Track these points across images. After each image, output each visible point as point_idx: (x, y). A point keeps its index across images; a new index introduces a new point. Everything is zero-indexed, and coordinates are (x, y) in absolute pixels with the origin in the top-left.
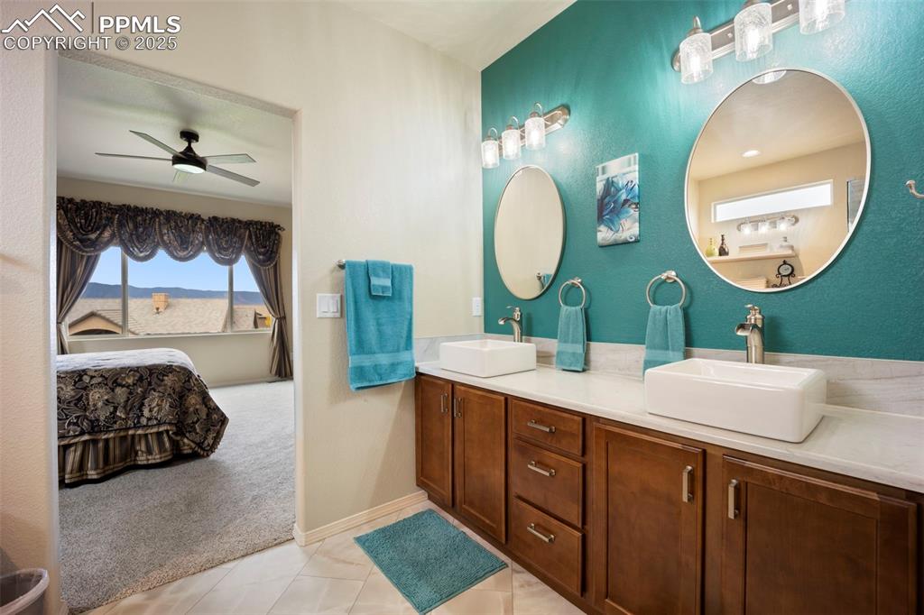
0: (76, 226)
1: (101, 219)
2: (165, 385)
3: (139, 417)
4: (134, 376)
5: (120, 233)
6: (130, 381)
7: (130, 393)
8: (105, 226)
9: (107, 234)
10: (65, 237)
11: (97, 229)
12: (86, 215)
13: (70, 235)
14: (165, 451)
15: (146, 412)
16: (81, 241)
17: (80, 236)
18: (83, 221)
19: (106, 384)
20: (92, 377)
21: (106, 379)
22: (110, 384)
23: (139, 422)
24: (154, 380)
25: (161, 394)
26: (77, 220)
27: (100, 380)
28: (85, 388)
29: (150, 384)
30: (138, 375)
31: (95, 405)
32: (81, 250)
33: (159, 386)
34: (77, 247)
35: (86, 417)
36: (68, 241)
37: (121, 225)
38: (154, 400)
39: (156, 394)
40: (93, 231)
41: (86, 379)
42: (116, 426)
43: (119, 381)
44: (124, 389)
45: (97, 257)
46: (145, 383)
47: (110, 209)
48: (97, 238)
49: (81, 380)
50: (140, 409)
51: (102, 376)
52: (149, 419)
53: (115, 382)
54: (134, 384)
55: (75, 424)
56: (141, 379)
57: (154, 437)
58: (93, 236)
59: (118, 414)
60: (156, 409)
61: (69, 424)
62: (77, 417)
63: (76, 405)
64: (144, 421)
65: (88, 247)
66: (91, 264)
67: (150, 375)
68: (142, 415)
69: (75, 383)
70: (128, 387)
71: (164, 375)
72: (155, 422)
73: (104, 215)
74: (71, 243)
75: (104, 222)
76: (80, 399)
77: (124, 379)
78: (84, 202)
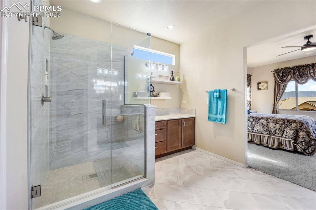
0: (280, 77)
1: (287, 73)
2: (292, 126)
3: (283, 134)
4: (282, 121)
5: (294, 76)
6: (281, 123)
7: (281, 126)
8: (289, 75)
9: (289, 77)
10: (277, 80)
11: (286, 76)
12: (283, 72)
13: (278, 79)
14: (291, 147)
15: (285, 133)
16: (281, 80)
17: (281, 79)
18: (282, 74)
19: (274, 122)
20: (271, 120)
21: (274, 121)
22: (275, 123)
23: (283, 136)
24: (288, 124)
25: (290, 129)
26: (280, 75)
27: (273, 121)
28: (269, 122)
29: (287, 125)
30: (283, 121)
31: (271, 128)
32: (281, 83)
33: (290, 126)
34: (280, 83)
35: (269, 130)
36: (278, 81)
37: (294, 73)
38: (288, 130)
39: (289, 128)
40: (285, 77)
41: (269, 120)
42: (276, 135)
43: (278, 122)
44: (279, 125)
45: (286, 85)
46: (285, 124)
47: (290, 69)
48: (286, 79)
49: (268, 120)
50: (283, 132)
51: (273, 120)
52: (286, 136)
53: (276, 122)
54: (282, 124)
55: (266, 131)
56: (284, 123)
57: (288, 141)
58: (285, 79)
59: (277, 131)
60: (288, 133)
61: (265, 131)
62: (266, 130)
63: (266, 126)
64: (284, 136)
65: (284, 82)
66: (285, 87)
67: (287, 122)
68: (284, 134)
69: (267, 120)
70: (280, 124)
71: (292, 123)
72: (288, 137)
73: (288, 71)
74: (279, 82)
75: (288, 73)
76: (267, 125)
77: (279, 122)
78: (282, 69)
